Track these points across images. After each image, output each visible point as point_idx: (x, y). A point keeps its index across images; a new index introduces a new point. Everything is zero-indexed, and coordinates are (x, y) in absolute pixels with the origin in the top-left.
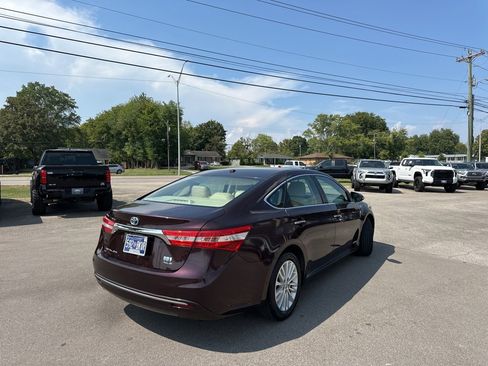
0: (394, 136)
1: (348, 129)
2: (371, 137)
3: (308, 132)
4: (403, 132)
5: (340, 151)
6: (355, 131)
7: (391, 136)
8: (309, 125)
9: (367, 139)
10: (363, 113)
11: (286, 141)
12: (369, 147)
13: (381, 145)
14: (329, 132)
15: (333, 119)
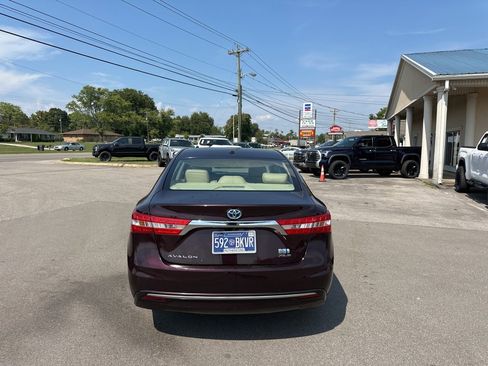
0: (163, 116)
1: (118, 105)
2: (143, 115)
3: (72, 105)
4: (171, 112)
5: (110, 128)
6: (126, 108)
7: (159, 115)
8: (74, 97)
9: (139, 117)
10: (132, 90)
11: (40, 113)
12: (141, 125)
13: (153, 124)
14: (97, 107)
15: (101, 94)
